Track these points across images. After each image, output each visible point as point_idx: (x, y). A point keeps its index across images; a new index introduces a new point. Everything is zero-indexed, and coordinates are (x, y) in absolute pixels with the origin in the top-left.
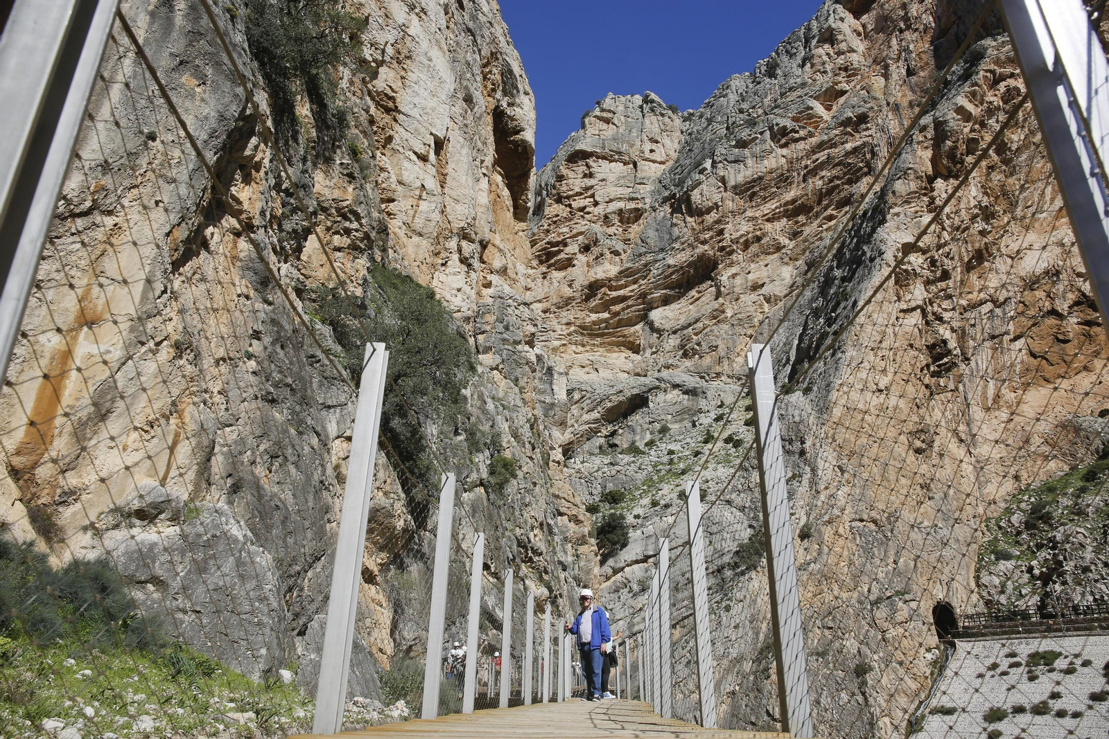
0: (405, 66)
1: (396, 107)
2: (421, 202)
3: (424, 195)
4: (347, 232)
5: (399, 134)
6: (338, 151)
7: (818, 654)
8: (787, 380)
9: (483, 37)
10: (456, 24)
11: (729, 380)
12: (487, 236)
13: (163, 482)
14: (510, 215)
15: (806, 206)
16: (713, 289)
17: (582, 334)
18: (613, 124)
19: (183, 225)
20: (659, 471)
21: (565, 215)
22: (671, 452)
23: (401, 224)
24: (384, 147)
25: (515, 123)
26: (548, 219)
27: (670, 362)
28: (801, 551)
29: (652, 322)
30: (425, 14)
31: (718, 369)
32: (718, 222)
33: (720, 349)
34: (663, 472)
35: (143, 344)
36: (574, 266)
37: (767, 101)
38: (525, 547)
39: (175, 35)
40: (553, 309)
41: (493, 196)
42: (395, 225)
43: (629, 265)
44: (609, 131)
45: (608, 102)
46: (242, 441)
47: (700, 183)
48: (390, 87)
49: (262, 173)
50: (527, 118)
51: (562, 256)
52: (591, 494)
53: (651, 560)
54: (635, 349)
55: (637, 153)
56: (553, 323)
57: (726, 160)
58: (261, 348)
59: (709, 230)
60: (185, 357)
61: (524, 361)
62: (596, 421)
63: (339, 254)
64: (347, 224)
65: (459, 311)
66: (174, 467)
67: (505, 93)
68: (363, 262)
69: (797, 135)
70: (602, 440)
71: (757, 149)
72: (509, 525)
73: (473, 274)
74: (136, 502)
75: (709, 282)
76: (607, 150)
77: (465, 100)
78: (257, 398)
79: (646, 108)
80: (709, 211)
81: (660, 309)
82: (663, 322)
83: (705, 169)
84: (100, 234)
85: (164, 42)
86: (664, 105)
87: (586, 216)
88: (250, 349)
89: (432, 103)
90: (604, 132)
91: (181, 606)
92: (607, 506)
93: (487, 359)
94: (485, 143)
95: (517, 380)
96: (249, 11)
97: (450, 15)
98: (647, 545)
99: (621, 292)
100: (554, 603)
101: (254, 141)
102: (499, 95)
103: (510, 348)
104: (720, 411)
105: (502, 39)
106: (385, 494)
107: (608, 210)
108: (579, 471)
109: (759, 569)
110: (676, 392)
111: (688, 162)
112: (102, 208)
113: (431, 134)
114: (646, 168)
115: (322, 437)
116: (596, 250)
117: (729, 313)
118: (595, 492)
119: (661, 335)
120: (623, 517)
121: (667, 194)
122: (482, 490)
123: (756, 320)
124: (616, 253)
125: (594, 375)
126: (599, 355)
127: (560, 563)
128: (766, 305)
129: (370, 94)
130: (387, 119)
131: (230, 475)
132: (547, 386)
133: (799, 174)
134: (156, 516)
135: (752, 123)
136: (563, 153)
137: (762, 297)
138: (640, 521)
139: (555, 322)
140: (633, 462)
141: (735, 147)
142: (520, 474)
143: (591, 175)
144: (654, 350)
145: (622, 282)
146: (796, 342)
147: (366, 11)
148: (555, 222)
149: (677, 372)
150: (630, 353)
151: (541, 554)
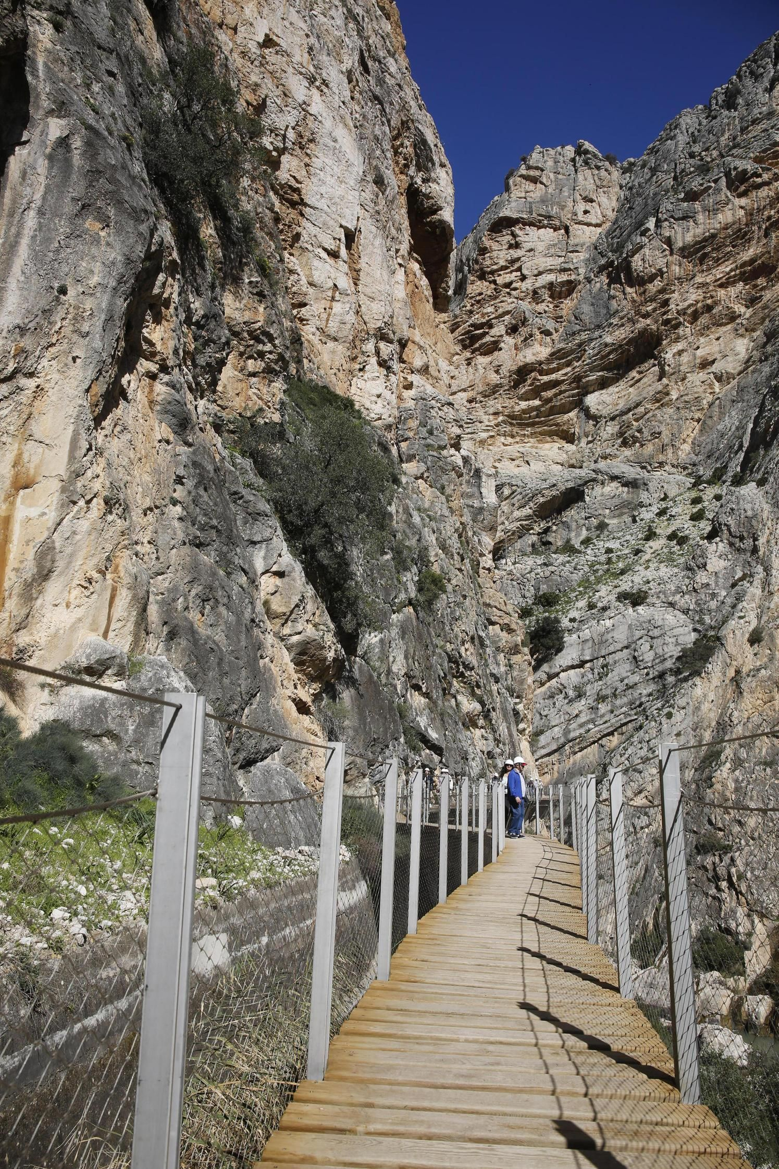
0: (308, 151)
1: (302, 200)
2: (334, 304)
3: (337, 297)
4: (261, 355)
5: (307, 230)
6: (246, 269)
7: (766, 764)
8: (739, 469)
9: (391, 104)
10: (361, 93)
11: (675, 470)
12: (406, 333)
13: (105, 635)
14: (429, 306)
15: (767, 266)
16: (656, 368)
17: (511, 424)
18: (542, 183)
19: (101, 378)
20: (597, 571)
21: (489, 293)
22: (609, 551)
23: (314, 330)
24: (292, 246)
25: (431, 201)
26: (471, 298)
27: (608, 451)
28: (751, 656)
29: (588, 408)
30: (327, 86)
31: (661, 458)
32: (662, 291)
33: (663, 435)
34: (601, 573)
35: (75, 503)
36: (501, 349)
37: (723, 140)
38: (456, 662)
39: (74, 177)
40: (479, 398)
41: (410, 287)
42: (308, 332)
43: (562, 345)
44: (538, 192)
45: (535, 157)
46: (174, 590)
47: (642, 247)
48: (294, 177)
49: (172, 310)
50: (444, 195)
51: (487, 339)
52: (524, 597)
53: (588, 665)
54: (569, 438)
55: (569, 216)
56: (480, 414)
57: (672, 217)
58: (185, 493)
59: (651, 301)
60: (115, 512)
61: (449, 467)
62: (528, 518)
63: (254, 380)
64: (260, 347)
65: (380, 419)
66: (114, 620)
67: (419, 168)
68: (279, 385)
69: (759, 180)
70: (535, 538)
71: (710, 201)
72: (439, 642)
73: (393, 378)
74: (84, 660)
75: (652, 361)
76: (534, 215)
77: (376, 182)
78: (185, 544)
79: (579, 160)
80: (652, 278)
81: (596, 393)
82: (600, 408)
83: (648, 230)
84: (24, 397)
85: (64, 186)
86: (600, 155)
87: (513, 293)
88: (175, 495)
89: (340, 191)
90: (531, 194)
91: (135, 758)
92: (541, 609)
93: (411, 468)
94: (399, 230)
95: (443, 488)
96: (144, 131)
97: (354, 83)
98: (583, 650)
99: (553, 376)
100: (487, 715)
101: (161, 277)
102: (412, 171)
103: (435, 454)
104: (664, 505)
105: (413, 103)
106: (315, 626)
107: (537, 285)
108: (510, 573)
109: (703, 675)
110: (615, 484)
111: (627, 222)
112: (25, 371)
113: (341, 226)
114: (579, 233)
115: (250, 575)
116: (524, 331)
117: (674, 395)
118: (528, 594)
119: (597, 422)
120: (557, 621)
121: (603, 261)
122: (411, 609)
123: (705, 402)
124: (547, 333)
125: (525, 469)
126: (529, 446)
127: (492, 675)
128: (717, 384)
129: (273, 188)
130: (293, 214)
131: (166, 623)
132: (475, 489)
133: (760, 228)
134: (104, 672)
135: (704, 169)
136: (485, 222)
137: (712, 376)
138: (575, 625)
139: (481, 413)
140: (568, 562)
141: (683, 200)
142: (449, 588)
143: (517, 246)
144: (590, 438)
145: (554, 365)
146: (751, 426)
147: (262, 92)
148: (478, 302)
149: (615, 462)
150: (563, 443)
151: (472, 669)
